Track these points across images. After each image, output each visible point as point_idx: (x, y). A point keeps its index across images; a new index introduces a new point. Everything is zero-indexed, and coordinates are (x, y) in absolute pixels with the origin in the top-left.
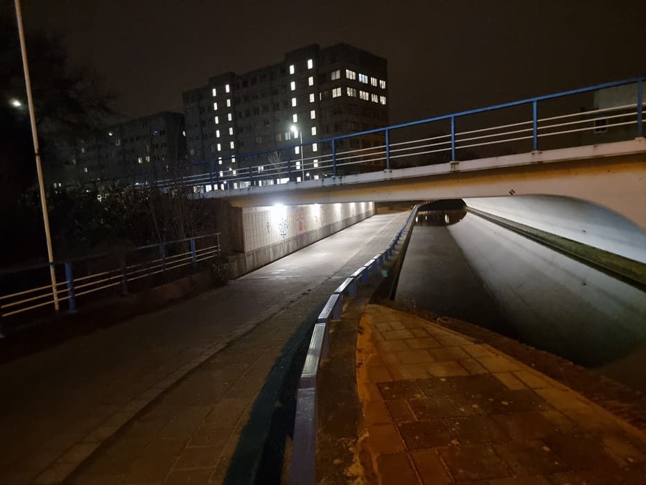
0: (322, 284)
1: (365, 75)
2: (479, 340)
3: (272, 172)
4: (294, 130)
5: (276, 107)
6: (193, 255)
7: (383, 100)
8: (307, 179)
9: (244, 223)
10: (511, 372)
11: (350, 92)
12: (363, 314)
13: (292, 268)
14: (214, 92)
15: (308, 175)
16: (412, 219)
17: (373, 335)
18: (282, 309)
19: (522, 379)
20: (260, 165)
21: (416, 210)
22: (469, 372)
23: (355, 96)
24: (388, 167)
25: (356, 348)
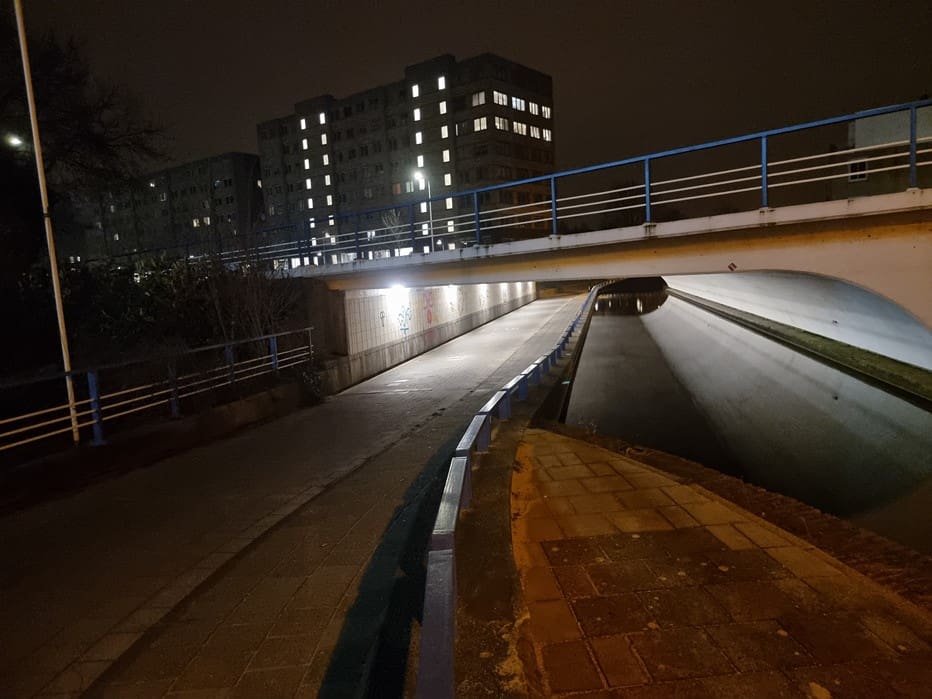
0: (461, 400)
1: (521, 99)
2: (687, 479)
3: (387, 239)
4: (419, 179)
5: (393, 145)
6: (274, 361)
7: (547, 135)
8: (438, 248)
9: (347, 312)
10: (732, 525)
11: (499, 124)
12: (520, 442)
13: (417, 377)
14: (303, 124)
15: (439, 242)
16: (589, 306)
17: (535, 473)
18: (403, 437)
19: (747, 534)
20: (370, 229)
21: (595, 293)
22: (672, 524)
23: (507, 129)
24: (555, 231)
25: (510, 491)
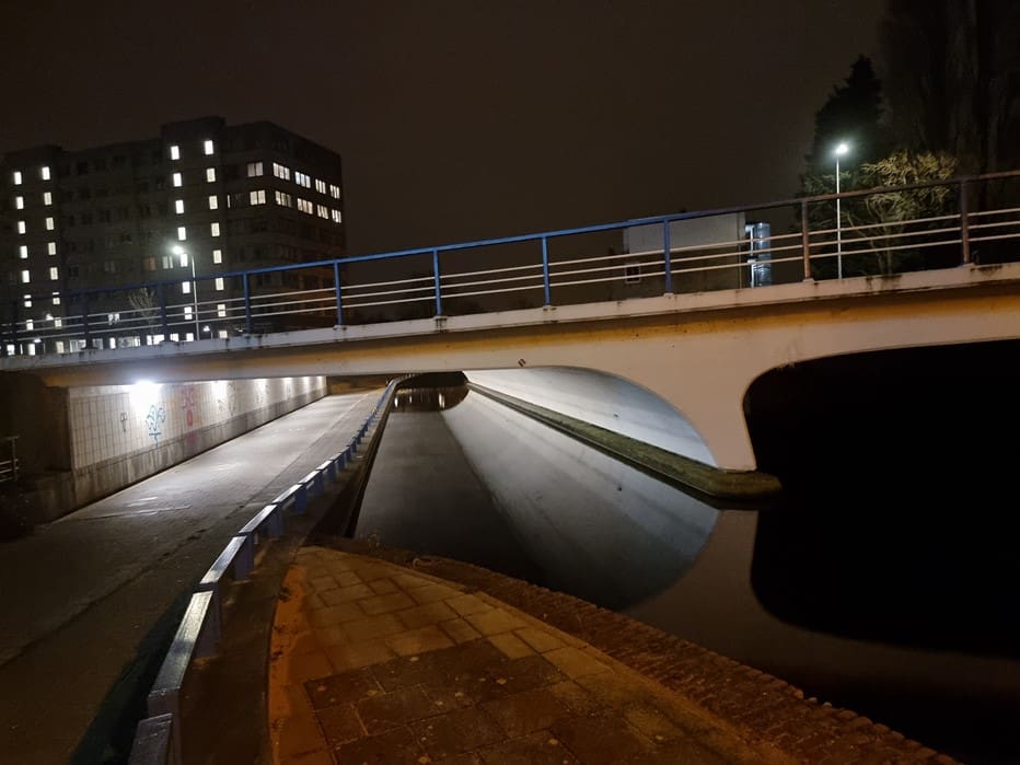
1: (305, 174)
2: (472, 586)
3: (136, 323)
4: (179, 253)
7: (337, 216)
8: (205, 336)
9: (71, 414)
10: (513, 632)
11: (280, 199)
12: (292, 564)
13: (171, 493)
14: (18, 178)
15: (207, 329)
16: (386, 402)
17: (305, 601)
18: (145, 571)
19: (528, 639)
20: (114, 311)
21: (393, 388)
22: (454, 640)
23: (290, 205)
24: (340, 321)
25: (272, 624)
